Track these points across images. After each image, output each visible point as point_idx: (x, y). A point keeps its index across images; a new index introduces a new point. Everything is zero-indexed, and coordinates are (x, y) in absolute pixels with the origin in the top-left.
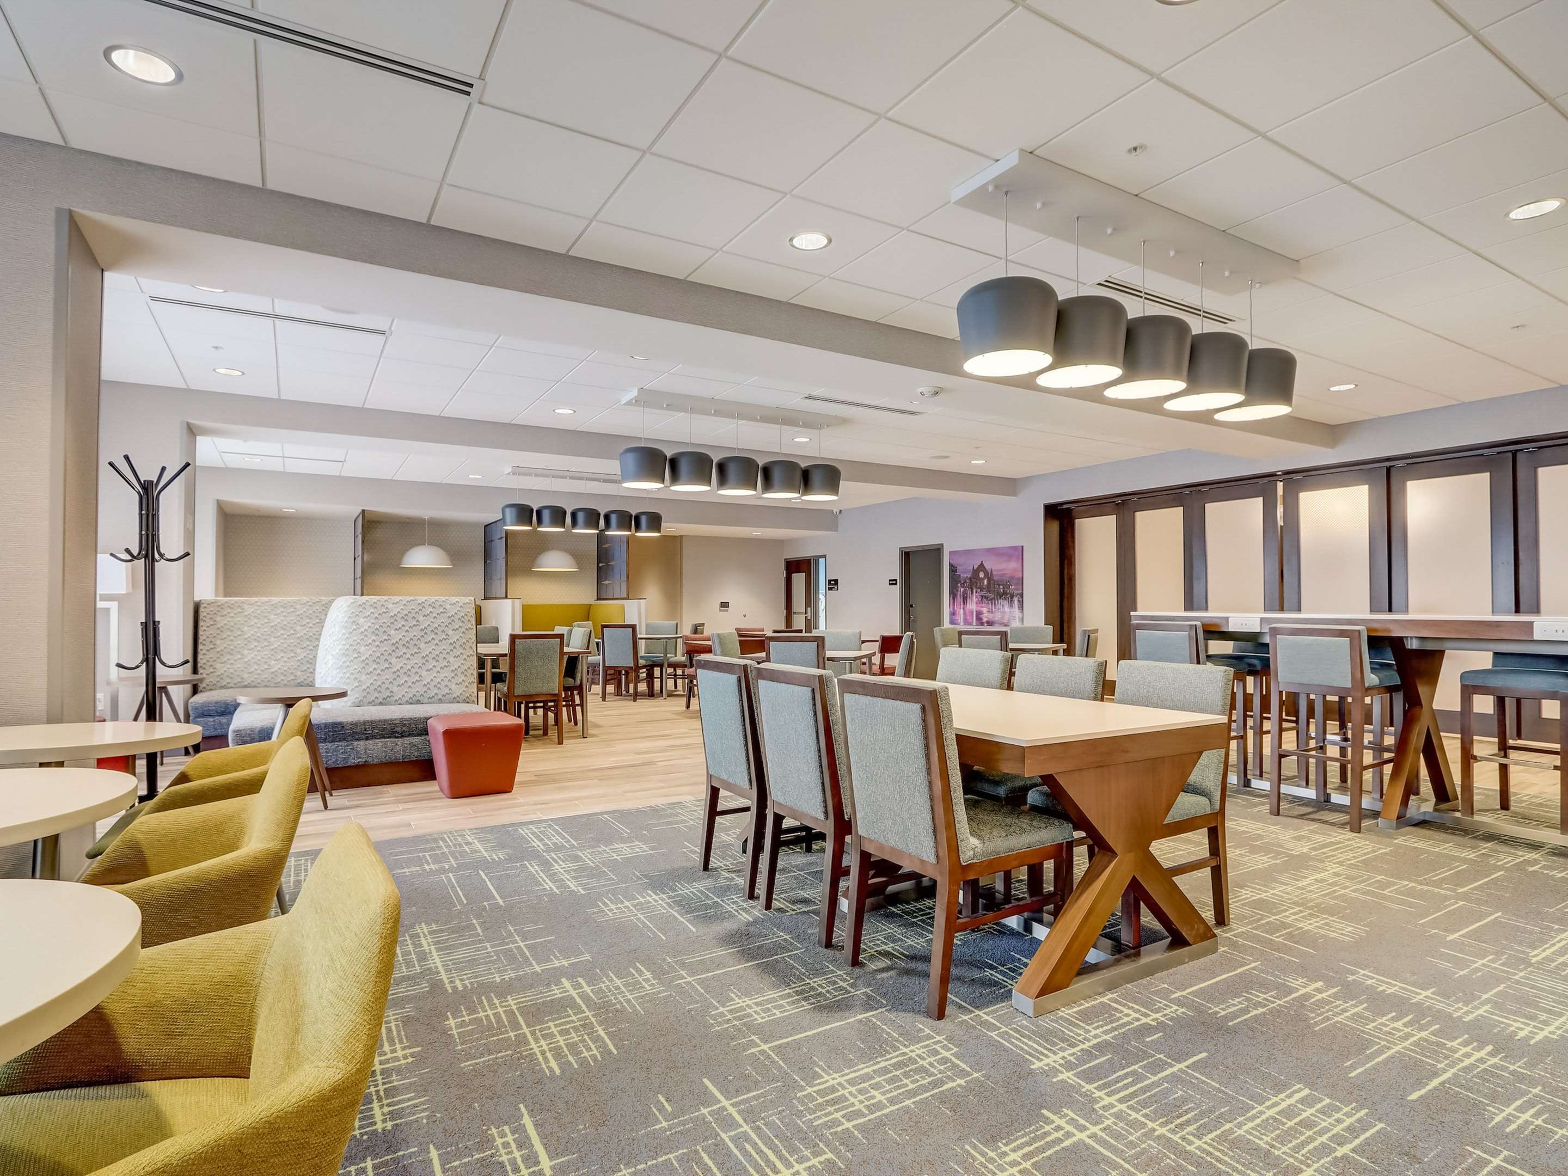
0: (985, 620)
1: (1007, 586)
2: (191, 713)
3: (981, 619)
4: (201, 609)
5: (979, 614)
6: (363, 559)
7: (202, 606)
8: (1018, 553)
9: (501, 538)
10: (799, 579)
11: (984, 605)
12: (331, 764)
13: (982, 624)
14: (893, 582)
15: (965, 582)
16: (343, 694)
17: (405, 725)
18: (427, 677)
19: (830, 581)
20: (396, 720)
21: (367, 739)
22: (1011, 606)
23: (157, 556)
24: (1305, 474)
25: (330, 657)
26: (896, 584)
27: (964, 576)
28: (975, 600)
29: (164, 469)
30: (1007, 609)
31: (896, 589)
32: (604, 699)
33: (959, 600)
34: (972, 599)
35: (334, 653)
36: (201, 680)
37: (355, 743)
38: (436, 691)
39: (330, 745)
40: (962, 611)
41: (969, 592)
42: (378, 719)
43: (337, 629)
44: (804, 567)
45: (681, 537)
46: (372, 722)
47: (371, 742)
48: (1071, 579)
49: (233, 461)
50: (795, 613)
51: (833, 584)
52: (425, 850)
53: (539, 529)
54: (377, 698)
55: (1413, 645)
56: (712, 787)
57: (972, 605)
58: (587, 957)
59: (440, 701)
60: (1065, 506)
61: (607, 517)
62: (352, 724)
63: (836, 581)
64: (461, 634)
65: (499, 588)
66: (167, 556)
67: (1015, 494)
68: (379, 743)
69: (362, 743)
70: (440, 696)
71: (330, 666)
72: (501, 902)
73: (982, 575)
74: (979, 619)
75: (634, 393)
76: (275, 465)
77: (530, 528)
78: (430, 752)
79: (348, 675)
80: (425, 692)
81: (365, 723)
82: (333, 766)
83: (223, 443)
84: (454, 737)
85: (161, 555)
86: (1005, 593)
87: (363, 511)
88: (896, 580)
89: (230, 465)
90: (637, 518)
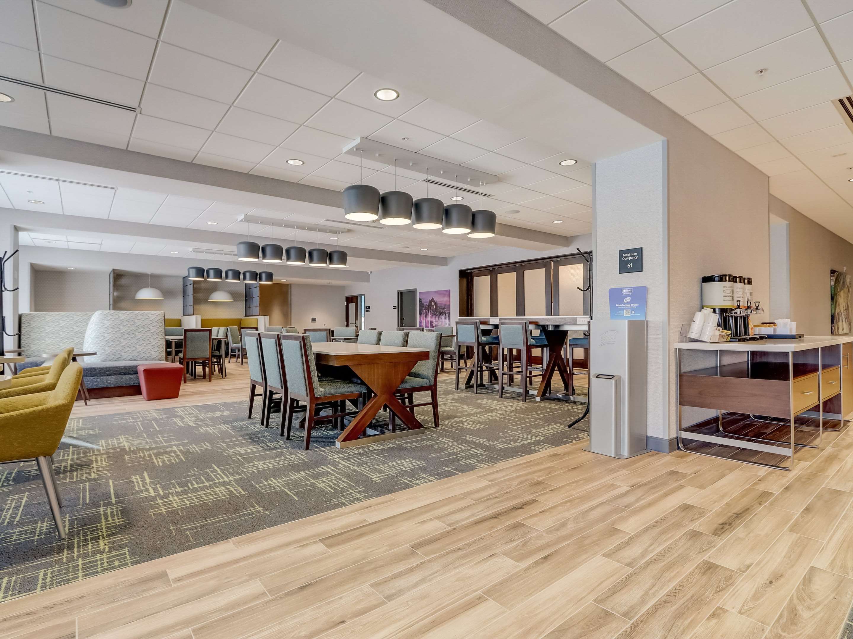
0: (434, 325)
1: (443, 309)
2: (17, 367)
3: (433, 325)
4: (23, 318)
5: (432, 322)
6: (113, 294)
7: (23, 316)
8: (448, 293)
9: (191, 284)
10: (352, 306)
11: (433, 318)
12: (90, 386)
13: (433, 327)
14: (394, 308)
15: (426, 307)
16: (94, 354)
17: (126, 369)
18: (139, 348)
19: (366, 307)
20: (122, 367)
21: (107, 376)
22: (445, 318)
23: (3, 289)
24: (561, 258)
25: (90, 339)
26: (396, 308)
27: (425, 304)
28: (430, 315)
29: (6, 252)
30: (443, 320)
31: (396, 310)
32: (242, 364)
33: (423, 316)
34: (428, 315)
35: (92, 337)
36: (23, 351)
37: (102, 377)
38: (144, 355)
39: (89, 378)
40: (424, 321)
41: (427, 312)
42: (113, 366)
43: (93, 326)
44: (354, 300)
45: (291, 284)
46: (110, 368)
47: (110, 377)
48: (472, 305)
49: (38, 243)
50: (350, 323)
51: (368, 309)
52: (130, 416)
53: (208, 280)
54: (113, 358)
55: (550, 328)
56: (253, 384)
57: (429, 318)
58: (187, 441)
59: (146, 359)
60: (469, 271)
61: (244, 274)
62: (100, 368)
63: (369, 307)
64: (157, 329)
65: (190, 310)
66: (8, 289)
67: (447, 266)
68: (114, 377)
69: (105, 377)
70: (146, 357)
71: (89, 343)
72: (158, 429)
73: (433, 304)
74: (432, 325)
75: (242, 217)
76: (64, 245)
77: (203, 279)
78: (139, 382)
79: (99, 347)
80: (138, 355)
81: (106, 368)
82: (90, 388)
83: (33, 235)
84: (150, 373)
85: (6, 289)
86: (442, 312)
87: (114, 270)
88: (396, 306)
89: (37, 245)
90: (260, 275)
